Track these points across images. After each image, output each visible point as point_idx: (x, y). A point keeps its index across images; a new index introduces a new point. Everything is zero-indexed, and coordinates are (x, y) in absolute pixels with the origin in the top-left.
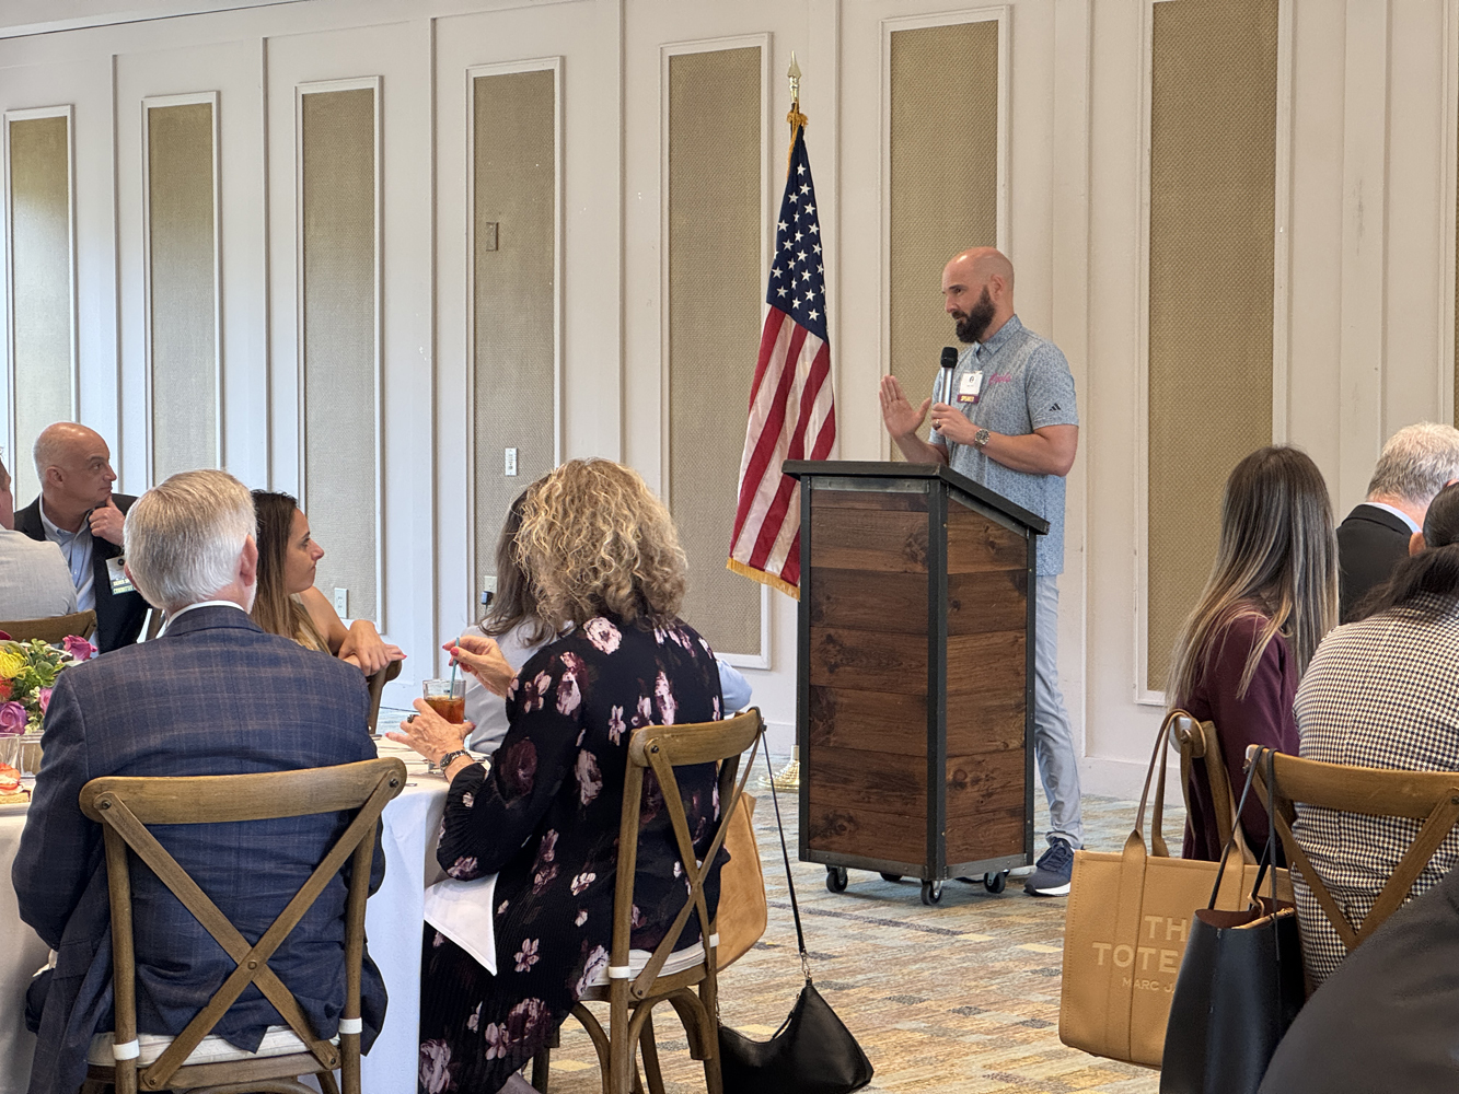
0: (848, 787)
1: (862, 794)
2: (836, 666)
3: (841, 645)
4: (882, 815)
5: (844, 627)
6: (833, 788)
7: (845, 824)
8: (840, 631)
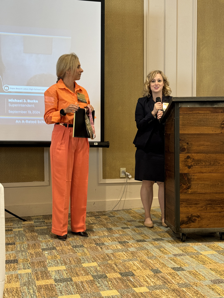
0: (197, 206)
1: (203, 208)
2: (192, 166)
3: (194, 159)
4: (213, 213)
5: (195, 153)
6: (190, 207)
7: (196, 218)
8: (193, 154)
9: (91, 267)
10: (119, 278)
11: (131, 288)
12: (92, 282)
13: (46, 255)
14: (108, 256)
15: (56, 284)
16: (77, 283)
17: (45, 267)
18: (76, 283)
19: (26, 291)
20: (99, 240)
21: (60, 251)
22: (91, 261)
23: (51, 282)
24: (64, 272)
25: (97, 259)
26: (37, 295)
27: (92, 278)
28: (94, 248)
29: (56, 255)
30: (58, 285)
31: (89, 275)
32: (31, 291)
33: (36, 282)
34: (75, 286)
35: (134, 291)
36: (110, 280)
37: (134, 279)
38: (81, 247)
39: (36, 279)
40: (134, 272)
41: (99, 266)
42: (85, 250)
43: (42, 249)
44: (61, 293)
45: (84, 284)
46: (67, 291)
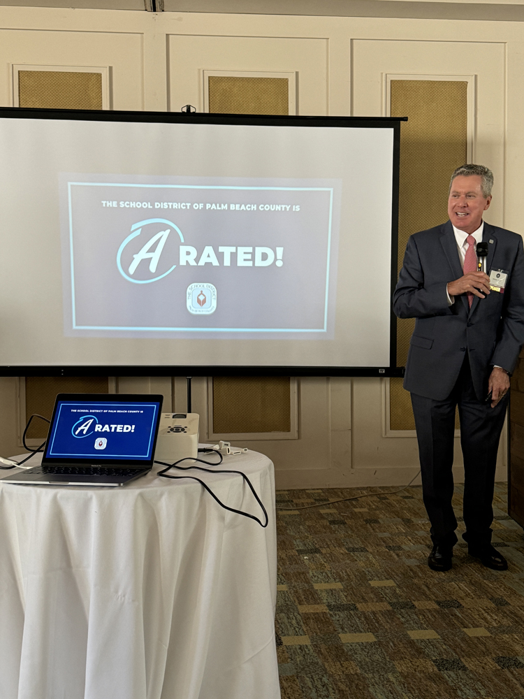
9: (385, 587)
10: (436, 610)
11: (459, 628)
12: (391, 615)
13: (305, 561)
14: (411, 570)
15: (331, 613)
16: (367, 614)
17: (308, 582)
18: (363, 613)
19: (286, 620)
20: (392, 540)
21: (328, 555)
22: (384, 578)
23: (322, 608)
24: (341, 593)
25: (393, 573)
26: (305, 629)
27: (390, 608)
28: (386, 554)
29: (323, 562)
30: (336, 615)
31: (384, 601)
32: (294, 622)
33: (299, 607)
34: (363, 619)
35: (465, 634)
36: (422, 612)
37: (463, 613)
38: (362, 551)
39: (297, 601)
40: (460, 601)
41: (399, 586)
42: (371, 557)
43: (297, 551)
44: (343, 629)
45: (377, 615)
46: (352, 627)
